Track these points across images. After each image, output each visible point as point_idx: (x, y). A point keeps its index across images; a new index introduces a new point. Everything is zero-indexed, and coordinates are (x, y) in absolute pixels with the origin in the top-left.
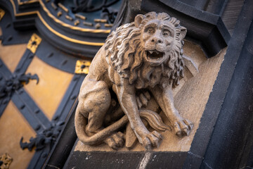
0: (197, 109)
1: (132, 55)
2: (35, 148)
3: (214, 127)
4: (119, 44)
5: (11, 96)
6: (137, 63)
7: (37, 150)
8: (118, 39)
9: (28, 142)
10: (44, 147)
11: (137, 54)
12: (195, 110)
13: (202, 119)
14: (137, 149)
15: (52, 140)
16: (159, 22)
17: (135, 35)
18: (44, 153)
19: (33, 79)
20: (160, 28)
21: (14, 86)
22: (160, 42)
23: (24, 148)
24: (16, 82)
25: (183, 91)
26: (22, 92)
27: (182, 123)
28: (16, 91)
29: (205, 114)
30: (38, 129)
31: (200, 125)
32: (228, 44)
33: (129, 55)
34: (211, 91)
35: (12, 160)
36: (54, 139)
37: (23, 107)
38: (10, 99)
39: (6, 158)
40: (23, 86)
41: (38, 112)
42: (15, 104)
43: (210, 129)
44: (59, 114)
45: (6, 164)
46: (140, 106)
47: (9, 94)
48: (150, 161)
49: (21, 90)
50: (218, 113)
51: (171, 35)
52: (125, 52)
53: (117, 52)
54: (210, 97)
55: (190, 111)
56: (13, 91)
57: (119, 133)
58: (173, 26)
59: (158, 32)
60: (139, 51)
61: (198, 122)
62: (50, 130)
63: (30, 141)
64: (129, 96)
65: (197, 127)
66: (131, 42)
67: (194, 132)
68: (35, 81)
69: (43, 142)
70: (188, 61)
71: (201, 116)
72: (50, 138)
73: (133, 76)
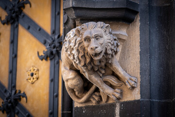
0: (135, 65)
1: (84, 56)
2: (49, 58)
3: (150, 75)
4: (73, 49)
5: (18, 21)
6: (88, 60)
7: (51, 59)
8: (71, 46)
9: (43, 54)
10: (54, 56)
11: (86, 55)
12: (134, 66)
13: (140, 73)
14: (110, 102)
15: (57, 51)
16: (91, 33)
17: (80, 44)
18: (56, 61)
19: (26, 4)
20: (93, 38)
21: (17, 12)
22: (96, 48)
23: (42, 60)
24: (17, 9)
25: (123, 52)
26: (24, 16)
27: (130, 81)
28: (20, 16)
29: (141, 69)
30: (45, 43)
31: (141, 78)
32: (139, 11)
33: (82, 57)
34: (140, 50)
35: (38, 70)
36: (58, 49)
37: (29, 28)
38: (18, 23)
39: (34, 70)
40: (22, 11)
41: (40, 29)
42: (23, 26)
43: (147, 78)
44: (54, 28)
45: (36, 74)
46: (101, 76)
47: (16, 20)
48: (120, 109)
49: (22, 14)
50: (149, 64)
51: (101, 37)
52: (78, 55)
53: (74, 55)
54: (140, 55)
55: (132, 68)
56: (17, 16)
57: (96, 93)
58: (100, 29)
59: (93, 40)
60: (86, 52)
61: (139, 76)
62: (53, 43)
63: (44, 53)
64: (92, 76)
65: (139, 80)
66: (79, 48)
67: (139, 84)
68: (28, 5)
69: (52, 53)
70: (118, 34)
71: (139, 71)
72: (55, 49)
73: (89, 67)
